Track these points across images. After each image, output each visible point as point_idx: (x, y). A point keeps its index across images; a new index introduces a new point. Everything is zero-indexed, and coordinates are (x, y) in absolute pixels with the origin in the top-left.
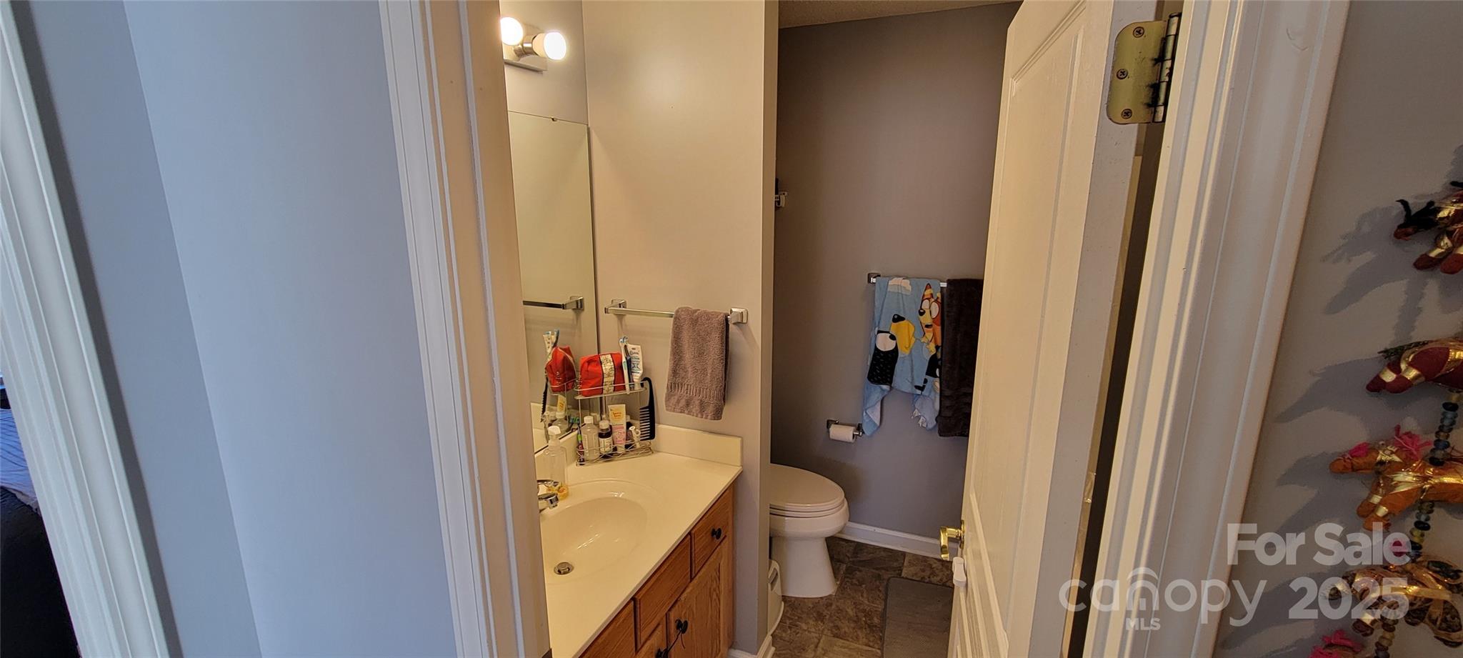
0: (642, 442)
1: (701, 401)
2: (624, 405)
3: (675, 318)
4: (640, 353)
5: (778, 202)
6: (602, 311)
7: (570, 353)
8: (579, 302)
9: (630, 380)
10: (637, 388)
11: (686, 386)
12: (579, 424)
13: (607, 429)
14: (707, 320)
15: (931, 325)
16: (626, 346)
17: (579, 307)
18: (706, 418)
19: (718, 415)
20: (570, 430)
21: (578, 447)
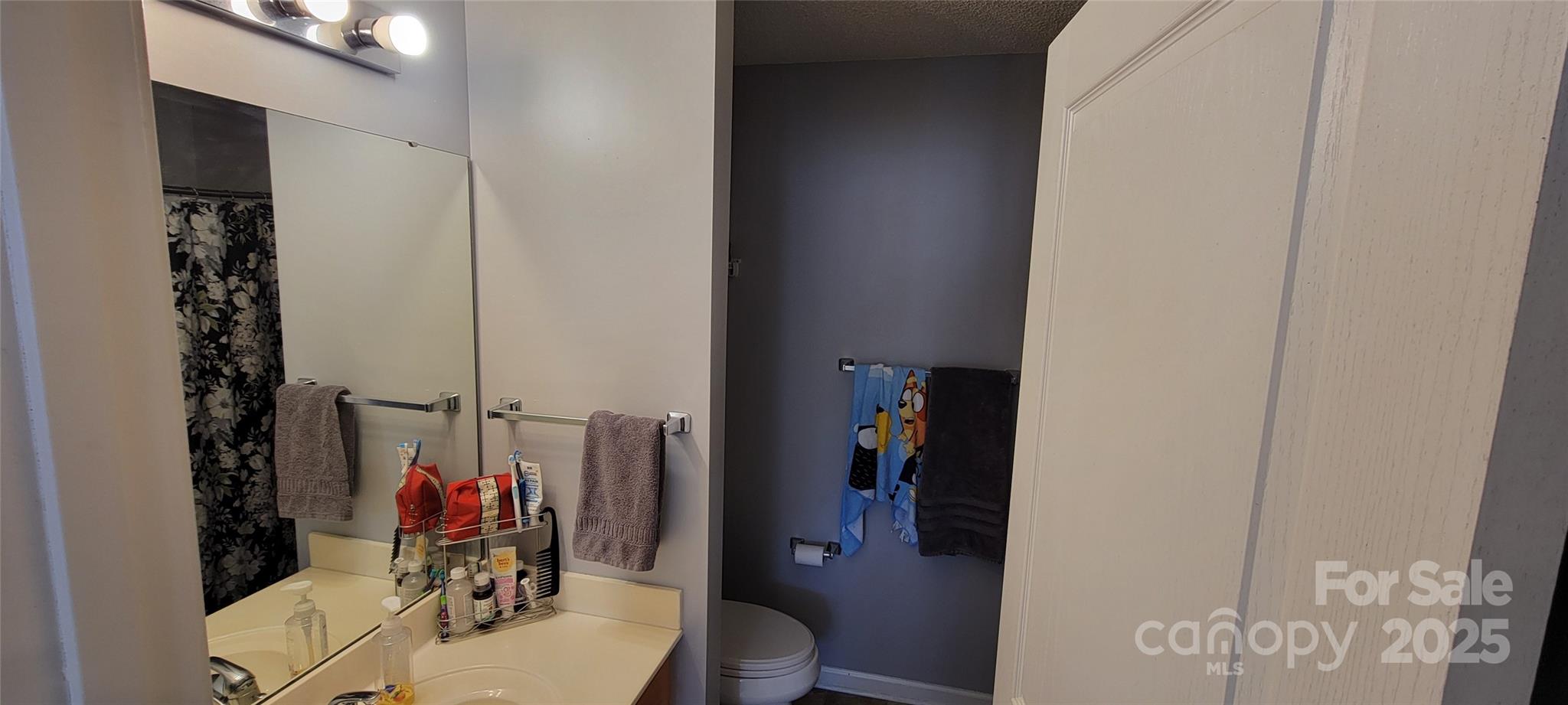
0: (539, 600)
1: (624, 544)
2: (515, 548)
3: (589, 427)
4: (539, 474)
5: (731, 271)
6: (484, 415)
7: (437, 474)
8: (452, 401)
9: (524, 512)
10: (534, 522)
11: (603, 523)
12: (443, 580)
13: (487, 586)
14: (634, 430)
15: (913, 421)
16: (518, 465)
17: (452, 406)
18: (631, 569)
19: (648, 563)
20: (430, 587)
21: (439, 615)
